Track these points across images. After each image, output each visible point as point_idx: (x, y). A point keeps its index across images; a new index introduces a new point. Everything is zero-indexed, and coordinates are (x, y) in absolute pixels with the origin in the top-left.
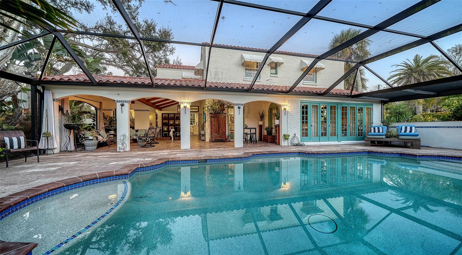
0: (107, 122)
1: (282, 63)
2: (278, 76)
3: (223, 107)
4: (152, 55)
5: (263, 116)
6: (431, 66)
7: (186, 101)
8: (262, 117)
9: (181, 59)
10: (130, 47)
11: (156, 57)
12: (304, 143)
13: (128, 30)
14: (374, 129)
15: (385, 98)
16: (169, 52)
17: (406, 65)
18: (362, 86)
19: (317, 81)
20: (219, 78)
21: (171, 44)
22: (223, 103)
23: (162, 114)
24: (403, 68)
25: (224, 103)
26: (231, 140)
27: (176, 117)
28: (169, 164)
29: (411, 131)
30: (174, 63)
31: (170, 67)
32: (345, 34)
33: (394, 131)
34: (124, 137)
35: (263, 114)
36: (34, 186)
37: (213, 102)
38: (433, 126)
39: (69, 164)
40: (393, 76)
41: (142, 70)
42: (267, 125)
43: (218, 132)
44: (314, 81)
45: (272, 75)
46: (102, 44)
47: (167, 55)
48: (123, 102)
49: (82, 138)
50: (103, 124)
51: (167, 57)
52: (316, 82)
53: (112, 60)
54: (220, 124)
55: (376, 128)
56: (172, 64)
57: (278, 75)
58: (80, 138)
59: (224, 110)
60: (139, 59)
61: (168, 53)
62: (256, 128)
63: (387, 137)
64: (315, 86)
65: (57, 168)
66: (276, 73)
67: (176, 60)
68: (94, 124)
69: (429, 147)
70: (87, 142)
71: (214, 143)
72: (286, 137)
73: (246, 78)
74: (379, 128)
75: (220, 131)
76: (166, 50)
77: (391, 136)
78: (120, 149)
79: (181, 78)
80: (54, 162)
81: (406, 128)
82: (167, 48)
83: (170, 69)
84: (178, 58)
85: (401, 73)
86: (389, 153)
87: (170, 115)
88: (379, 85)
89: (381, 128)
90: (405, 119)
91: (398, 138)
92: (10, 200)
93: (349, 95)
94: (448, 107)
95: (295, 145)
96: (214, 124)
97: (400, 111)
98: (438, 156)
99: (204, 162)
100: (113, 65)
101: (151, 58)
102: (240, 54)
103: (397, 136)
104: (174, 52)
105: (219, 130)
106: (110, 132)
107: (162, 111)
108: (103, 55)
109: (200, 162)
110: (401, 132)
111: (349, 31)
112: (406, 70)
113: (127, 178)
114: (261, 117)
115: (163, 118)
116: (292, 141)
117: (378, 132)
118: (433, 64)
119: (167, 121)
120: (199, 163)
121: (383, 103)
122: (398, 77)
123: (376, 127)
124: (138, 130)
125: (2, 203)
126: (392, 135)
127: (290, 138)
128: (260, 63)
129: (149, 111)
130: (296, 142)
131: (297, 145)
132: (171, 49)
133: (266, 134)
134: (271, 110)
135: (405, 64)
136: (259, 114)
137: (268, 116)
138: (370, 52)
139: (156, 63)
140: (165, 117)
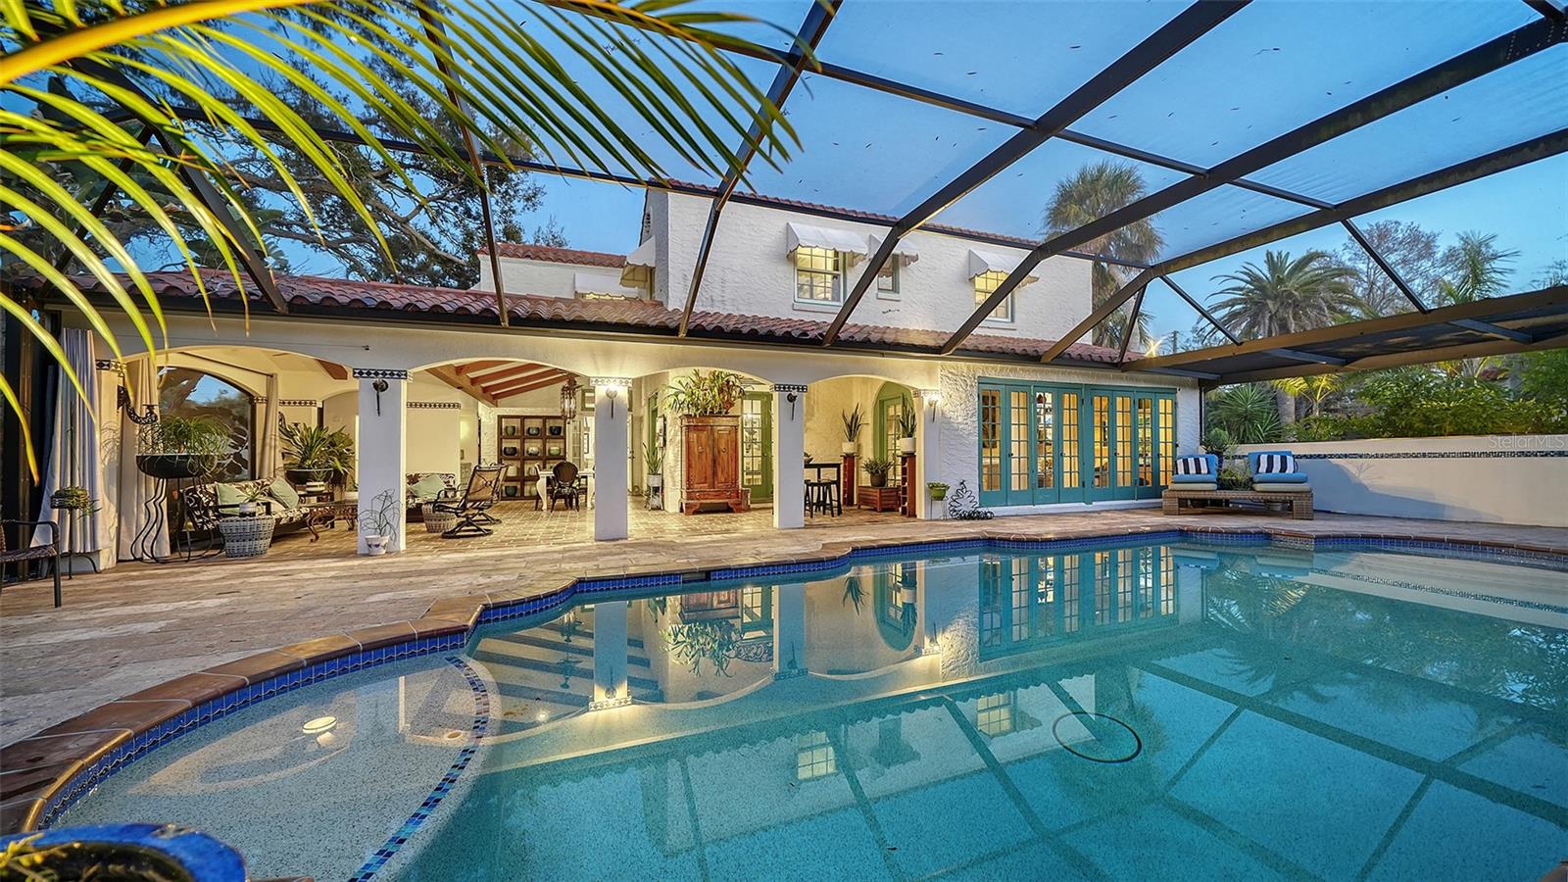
0: (295, 449)
1: (915, 259)
2: (902, 298)
3: (730, 394)
4: (456, 208)
5: (857, 426)
6: (1313, 282)
7: (615, 374)
8: (853, 428)
9: (563, 229)
10: (375, 174)
11: (470, 216)
12: (990, 509)
13: (367, 115)
14: (1186, 462)
15: (1210, 373)
16: (523, 203)
17: (1249, 276)
18: (1141, 338)
19: (1016, 316)
20: (712, 301)
21: (533, 174)
22: (728, 381)
23: (500, 418)
24: (1243, 284)
25: (731, 383)
26: (752, 506)
27: (551, 428)
28: (582, 591)
29: (1283, 469)
30: (537, 241)
31: (529, 254)
32: (1092, 175)
33: (1237, 468)
34: (388, 503)
35: (855, 418)
36: (124, 693)
37: (694, 379)
38: (1339, 453)
39: (198, 606)
40: (1215, 308)
41: (413, 261)
42: (868, 454)
43: (710, 480)
44: (1007, 317)
45: (882, 295)
46: (253, 159)
47: (514, 212)
48: (384, 374)
49: (204, 508)
50: (279, 456)
51: (515, 218)
52: (1013, 321)
53: (292, 219)
54: (719, 452)
55: (1191, 461)
56: (532, 242)
57: (901, 296)
58: (197, 509)
59: (732, 405)
60: (406, 221)
61: (518, 205)
62: (837, 466)
63: (1222, 485)
64: (1010, 332)
65: (163, 624)
66: (895, 289)
67: (545, 230)
68: (237, 456)
69: (1329, 512)
70: (235, 524)
71: (701, 516)
72: (937, 493)
73: (801, 300)
74: (1197, 462)
75: (720, 474)
76: (512, 193)
77: (1234, 484)
78: (370, 546)
79: (568, 295)
80: (126, 604)
81: (1270, 459)
82: (516, 185)
83: (529, 260)
84: (551, 224)
85: (1235, 299)
86: (1237, 534)
87: (528, 423)
88: (1175, 333)
89: (1203, 461)
90: (1259, 431)
91: (1253, 489)
92: (65, 749)
93: (1115, 361)
94: (1372, 398)
95: (965, 518)
96: (697, 454)
97: (1246, 411)
98: (1364, 537)
99: (701, 580)
100: (296, 237)
101: (452, 218)
102: (784, 224)
103: (1249, 484)
104: (541, 204)
105: (715, 474)
106: (308, 484)
107: (497, 406)
108: (256, 199)
109: (689, 582)
110: (1258, 472)
111: (1101, 171)
112: (1251, 291)
113: (462, 646)
114: (849, 427)
115: (503, 434)
116: (956, 505)
117: (1197, 473)
118: (1317, 275)
119: (516, 444)
120: (686, 585)
121: (1204, 386)
122: (1227, 310)
123: (1191, 456)
124: (417, 476)
125: (41, 759)
126: (1237, 480)
127: (948, 494)
128: (844, 253)
129: (459, 406)
130: (966, 507)
131: (970, 517)
132: (530, 192)
133: (870, 485)
134: (881, 405)
135: (1245, 273)
136: (844, 417)
137: (871, 427)
138: (1160, 235)
139: (472, 238)
140: (510, 430)
